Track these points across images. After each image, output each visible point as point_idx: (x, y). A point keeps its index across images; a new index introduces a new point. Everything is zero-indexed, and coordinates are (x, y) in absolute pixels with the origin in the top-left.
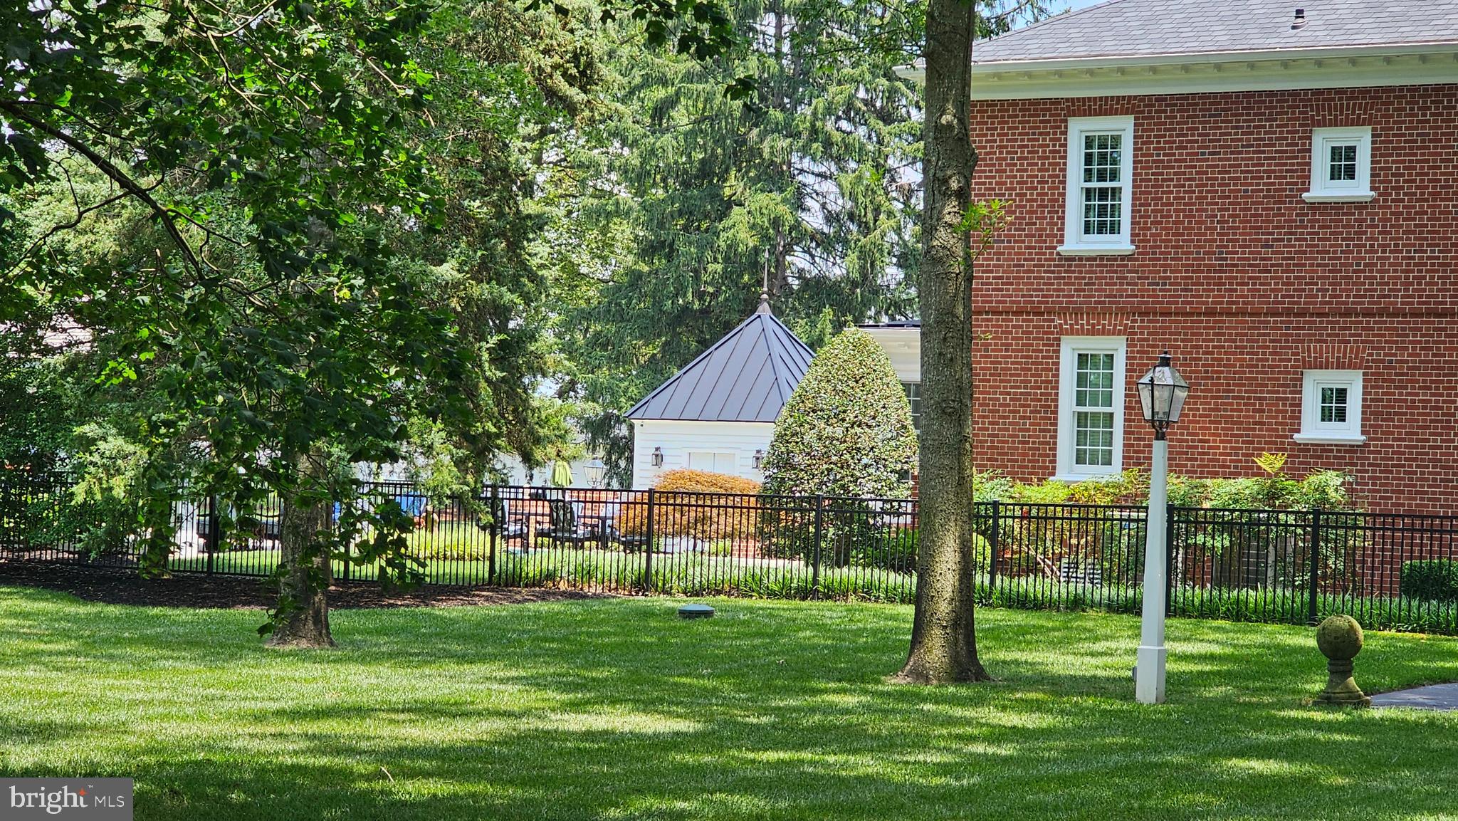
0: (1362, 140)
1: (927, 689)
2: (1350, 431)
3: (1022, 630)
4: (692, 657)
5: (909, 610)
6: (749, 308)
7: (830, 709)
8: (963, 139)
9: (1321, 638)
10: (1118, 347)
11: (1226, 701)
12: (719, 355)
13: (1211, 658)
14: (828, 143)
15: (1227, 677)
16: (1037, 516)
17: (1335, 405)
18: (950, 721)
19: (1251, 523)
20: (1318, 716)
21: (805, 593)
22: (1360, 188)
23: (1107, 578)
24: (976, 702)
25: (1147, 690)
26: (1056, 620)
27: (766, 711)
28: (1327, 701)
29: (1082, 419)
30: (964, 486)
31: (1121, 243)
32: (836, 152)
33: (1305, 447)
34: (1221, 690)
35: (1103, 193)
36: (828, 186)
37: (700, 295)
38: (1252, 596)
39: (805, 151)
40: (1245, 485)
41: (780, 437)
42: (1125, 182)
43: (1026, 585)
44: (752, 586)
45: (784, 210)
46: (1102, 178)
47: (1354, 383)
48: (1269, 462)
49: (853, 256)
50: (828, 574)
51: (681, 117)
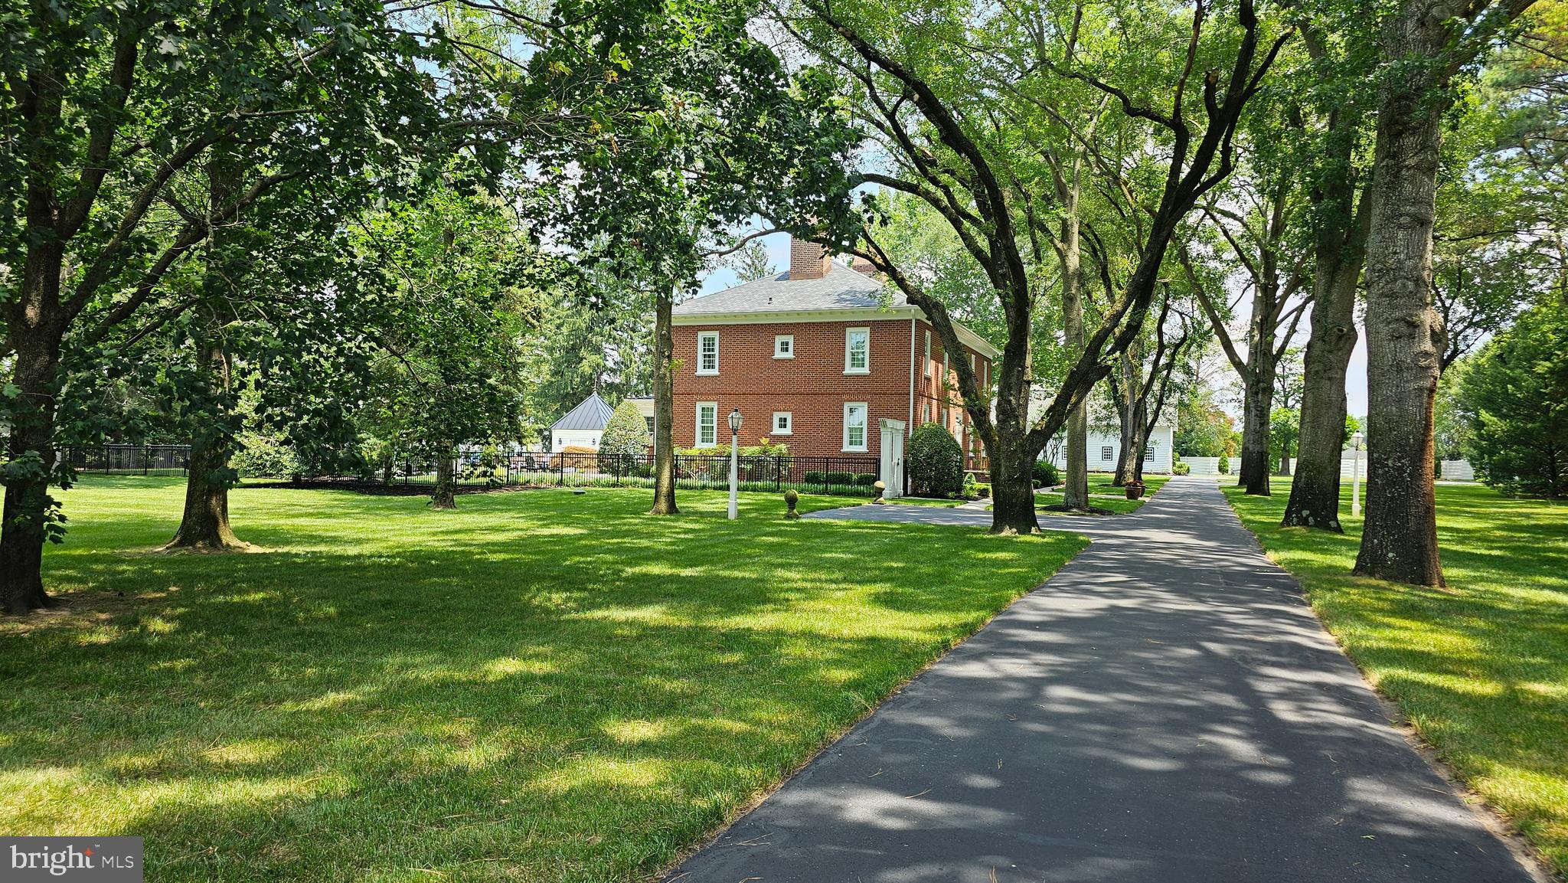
0: (790, 339)
1: (660, 517)
2: (788, 431)
3: (688, 496)
4: (581, 508)
5: (654, 491)
6: (590, 393)
7: (630, 524)
8: (669, 339)
9: (786, 497)
10: (715, 405)
11: (756, 518)
12: (580, 408)
13: (749, 504)
14: (615, 339)
15: (756, 510)
16: (690, 460)
17: (783, 423)
18: (670, 527)
19: (759, 461)
20: (786, 522)
21: (614, 485)
22: (790, 355)
23: (713, 479)
24: (677, 520)
25: (732, 515)
26: (697, 493)
27: (609, 525)
28: (788, 517)
29: (703, 428)
30: (671, 449)
31: (715, 372)
32: (618, 342)
33: (774, 436)
34: (754, 515)
35: (709, 356)
36: (613, 353)
37: (573, 389)
38: (759, 484)
39: (607, 341)
40: (756, 449)
41: (605, 435)
42: (716, 352)
43: (687, 482)
44: (597, 483)
45: (600, 361)
46: (709, 350)
47: (789, 416)
48: (764, 441)
49: (623, 376)
50: (622, 479)
51: (565, 330)
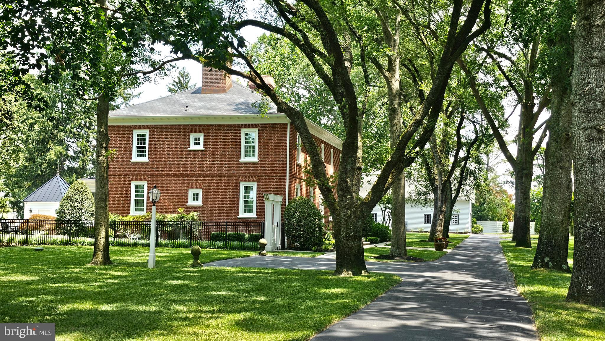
0: (201, 136)
1: (97, 267)
2: (199, 203)
3: (121, 251)
4: (37, 261)
5: (93, 247)
6: (54, 174)
7: (72, 272)
8: (106, 135)
9: (192, 251)
10: (145, 184)
11: (170, 267)
12: (47, 186)
13: (167, 257)
14: (74, 134)
15: (171, 261)
16: (126, 224)
17: (196, 197)
18: (103, 274)
19: (177, 224)
20: (191, 269)
21: (67, 244)
22: (201, 147)
23: (142, 238)
24: (109, 269)
25: (151, 265)
26: (130, 249)
27: (56, 273)
28: (193, 266)
29: (136, 201)
30: (106, 216)
31: (146, 159)
32: (77, 137)
33: (189, 207)
34: (168, 264)
35: (142, 147)
36: (74, 145)
37: (42, 171)
38: (177, 242)
39: (68, 136)
40: (175, 216)
41: (61, 206)
42: (147, 145)
43: (123, 240)
44: (54, 242)
45: (63, 150)
46: (141, 144)
47: (200, 192)
48: (180, 210)
49: (81, 162)
50: (73, 239)
51: (37, 127)
